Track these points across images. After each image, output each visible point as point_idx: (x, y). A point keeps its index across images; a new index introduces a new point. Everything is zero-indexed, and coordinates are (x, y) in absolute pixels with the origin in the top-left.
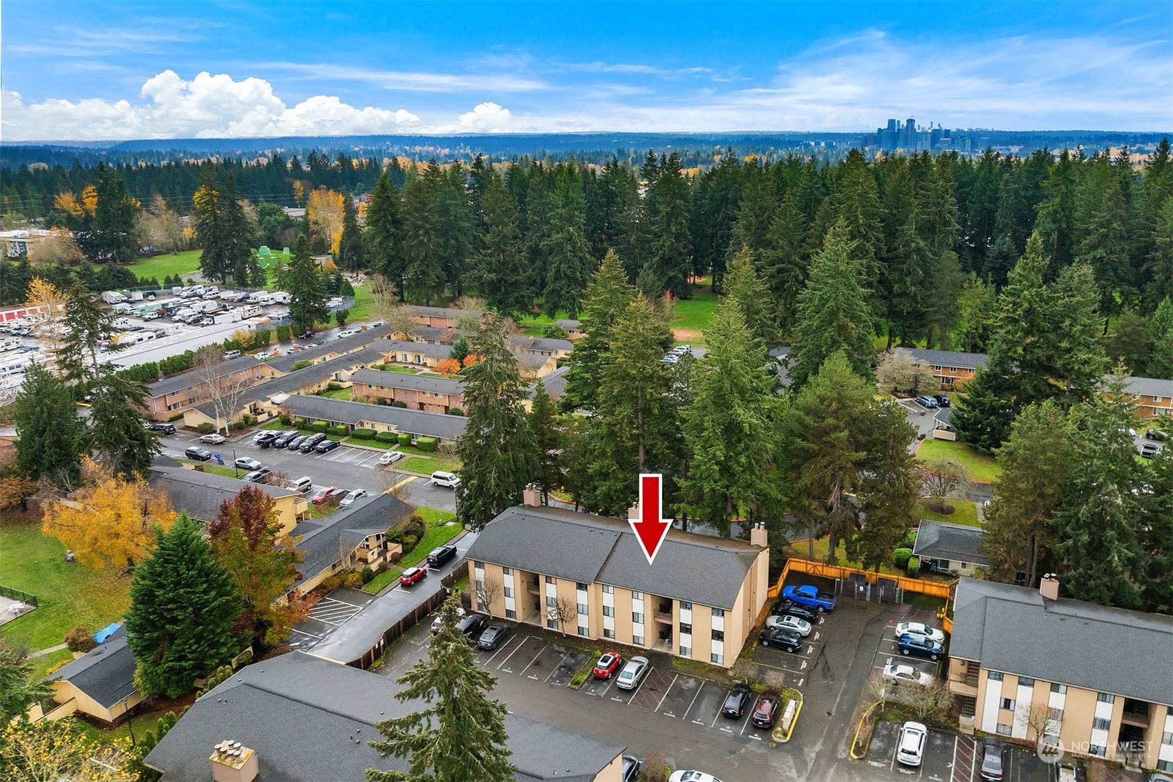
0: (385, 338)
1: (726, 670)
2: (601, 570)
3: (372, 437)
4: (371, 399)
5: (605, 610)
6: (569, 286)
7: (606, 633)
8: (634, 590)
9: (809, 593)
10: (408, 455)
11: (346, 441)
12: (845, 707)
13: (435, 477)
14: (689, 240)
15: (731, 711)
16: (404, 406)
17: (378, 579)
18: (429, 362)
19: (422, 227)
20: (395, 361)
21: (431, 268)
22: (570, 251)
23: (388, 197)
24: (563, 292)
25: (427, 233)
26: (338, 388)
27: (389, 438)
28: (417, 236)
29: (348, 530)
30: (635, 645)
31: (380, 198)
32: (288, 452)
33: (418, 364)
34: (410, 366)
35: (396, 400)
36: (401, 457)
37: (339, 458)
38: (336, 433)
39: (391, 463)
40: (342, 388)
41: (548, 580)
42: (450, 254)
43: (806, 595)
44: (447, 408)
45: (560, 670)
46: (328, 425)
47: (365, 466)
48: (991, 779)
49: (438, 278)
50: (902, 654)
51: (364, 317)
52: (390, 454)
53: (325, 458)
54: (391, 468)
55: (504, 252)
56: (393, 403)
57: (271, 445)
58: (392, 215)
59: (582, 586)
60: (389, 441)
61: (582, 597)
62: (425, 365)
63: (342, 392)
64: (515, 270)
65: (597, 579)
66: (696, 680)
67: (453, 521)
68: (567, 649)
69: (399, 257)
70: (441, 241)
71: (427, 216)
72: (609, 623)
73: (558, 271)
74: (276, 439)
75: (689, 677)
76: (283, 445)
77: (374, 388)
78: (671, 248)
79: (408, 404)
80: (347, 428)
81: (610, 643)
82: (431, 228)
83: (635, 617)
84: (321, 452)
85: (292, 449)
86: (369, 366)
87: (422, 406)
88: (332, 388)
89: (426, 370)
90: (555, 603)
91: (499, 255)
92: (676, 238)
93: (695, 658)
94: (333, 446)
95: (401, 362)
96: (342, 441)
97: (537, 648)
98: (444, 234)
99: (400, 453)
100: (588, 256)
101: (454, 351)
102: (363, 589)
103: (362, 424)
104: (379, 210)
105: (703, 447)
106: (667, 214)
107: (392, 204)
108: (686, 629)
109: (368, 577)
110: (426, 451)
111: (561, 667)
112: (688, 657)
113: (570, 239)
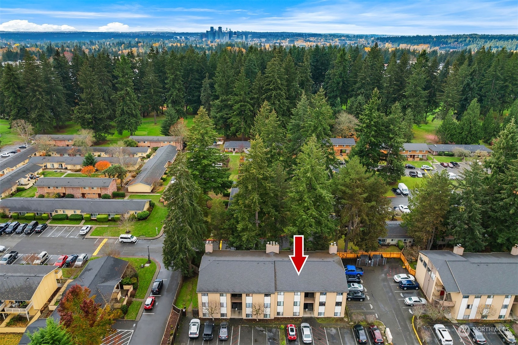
0: (33, 155)
1: (342, 318)
2: (276, 284)
3: (65, 219)
4: (51, 195)
5: (279, 304)
6: (129, 118)
7: (278, 314)
8: (294, 291)
9: (352, 269)
10: (95, 227)
11: (50, 223)
12: (402, 323)
13: (122, 238)
14: (184, 91)
15: (363, 341)
16: (72, 196)
17: (130, 309)
18: (69, 167)
19: (37, 90)
20: (47, 168)
21: (45, 112)
22: (128, 100)
23: (13, 74)
24: (127, 121)
25: (40, 94)
26: (24, 190)
27: (77, 217)
28: (35, 96)
29: (100, 284)
30: (294, 316)
31: (8, 75)
32: (17, 236)
33: (62, 169)
34: (59, 171)
35: (67, 193)
36: (91, 228)
37: (53, 234)
38: (42, 219)
39: (87, 233)
40: (26, 189)
41: (248, 295)
42: (54, 104)
43: (351, 271)
44: (100, 195)
45: (269, 341)
46: (35, 215)
47: (72, 237)
48: (482, 343)
49: (50, 117)
50: (403, 290)
51: (10, 143)
52: (84, 228)
53: (44, 236)
54: (88, 236)
55: (93, 103)
56: (64, 196)
57: (3, 233)
58: (17, 84)
59: (266, 295)
60: (78, 219)
61: (267, 300)
62: (66, 169)
63: (28, 192)
64: (100, 112)
65: (276, 290)
66: (335, 328)
67: (147, 263)
68: (264, 327)
69: (24, 108)
70: (48, 97)
71: (39, 84)
72: (280, 309)
73: (123, 110)
74: (5, 229)
75: (330, 327)
76: (12, 231)
77: (52, 188)
78: (176, 95)
79: (75, 194)
80: (48, 216)
81: (281, 318)
82: (42, 91)
83: (295, 304)
84: (39, 232)
85: (19, 233)
86: (36, 173)
87: (83, 195)
88: (19, 190)
89: (69, 172)
90: (252, 306)
91: (90, 105)
92: (178, 91)
93: (326, 316)
94: (45, 227)
95: (50, 169)
96: (48, 223)
97: (250, 332)
98: (48, 93)
99: (89, 226)
100: (137, 102)
101: (85, 160)
102: (126, 318)
103: (56, 212)
104: (8, 82)
105: (304, 211)
106: (173, 79)
107: (16, 78)
108: (322, 304)
109: (125, 310)
110: (102, 222)
111: (269, 339)
112: (322, 316)
113: (128, 94)
